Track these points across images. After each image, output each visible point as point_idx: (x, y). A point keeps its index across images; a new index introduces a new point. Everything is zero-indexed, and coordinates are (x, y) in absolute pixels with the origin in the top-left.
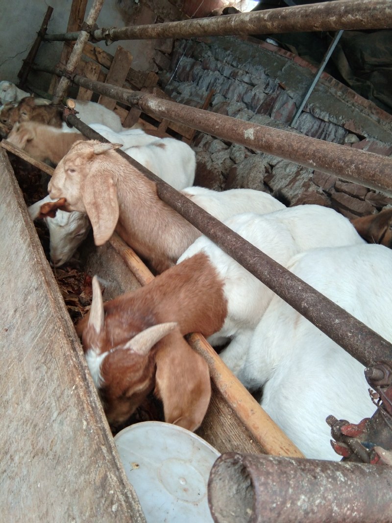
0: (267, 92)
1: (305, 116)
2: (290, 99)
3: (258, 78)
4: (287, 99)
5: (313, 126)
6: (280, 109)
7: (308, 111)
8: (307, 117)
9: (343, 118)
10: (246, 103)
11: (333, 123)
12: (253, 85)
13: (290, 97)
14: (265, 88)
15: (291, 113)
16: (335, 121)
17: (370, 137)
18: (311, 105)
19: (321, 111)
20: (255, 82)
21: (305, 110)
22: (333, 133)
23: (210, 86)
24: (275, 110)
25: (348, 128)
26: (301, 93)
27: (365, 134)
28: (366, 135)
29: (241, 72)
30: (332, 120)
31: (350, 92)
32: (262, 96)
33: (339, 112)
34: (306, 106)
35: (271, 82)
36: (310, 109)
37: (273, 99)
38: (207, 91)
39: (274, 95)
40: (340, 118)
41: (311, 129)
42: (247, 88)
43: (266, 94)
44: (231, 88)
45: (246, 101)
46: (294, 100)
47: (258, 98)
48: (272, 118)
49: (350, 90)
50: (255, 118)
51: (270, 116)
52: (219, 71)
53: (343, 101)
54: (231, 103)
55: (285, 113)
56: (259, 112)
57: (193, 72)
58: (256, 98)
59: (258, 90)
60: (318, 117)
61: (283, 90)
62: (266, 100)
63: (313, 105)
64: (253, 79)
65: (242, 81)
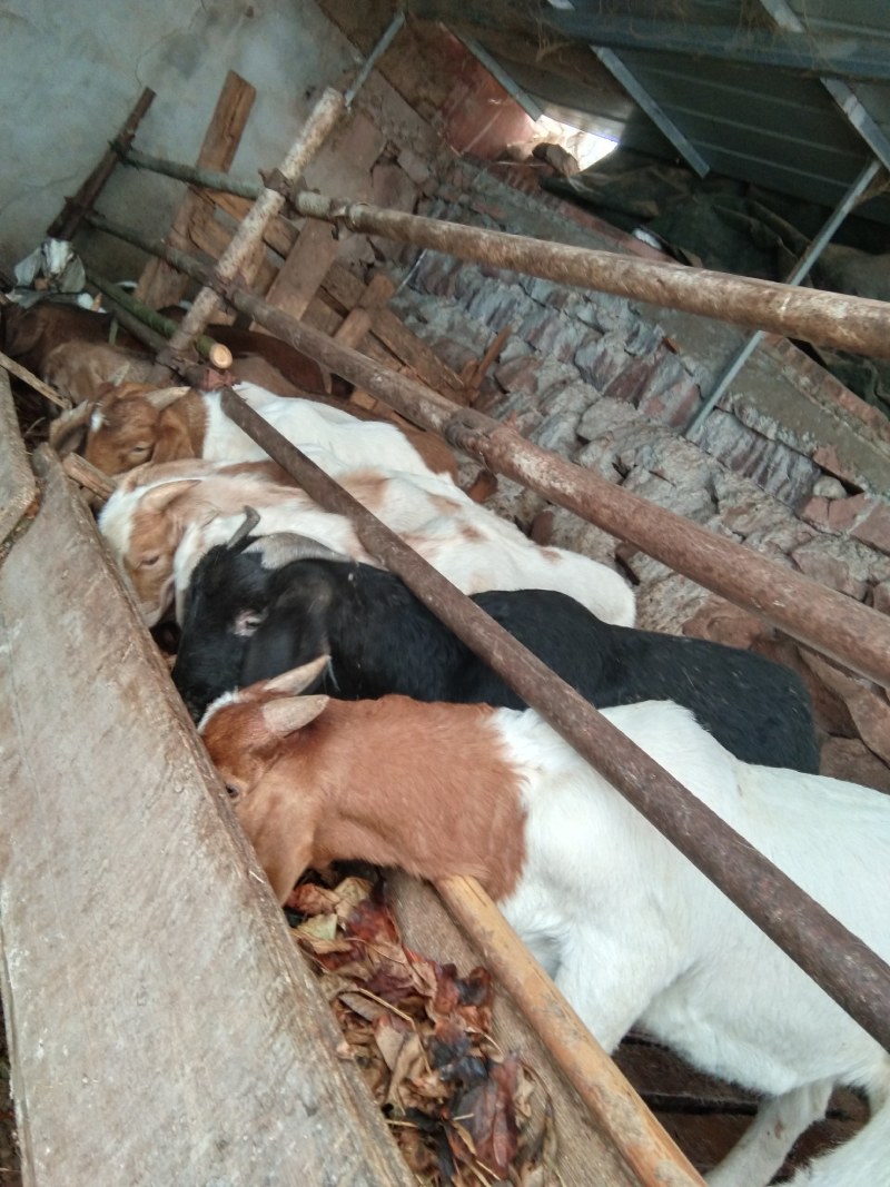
0: (632, 350)
1: (720, 417)
2: (686, 375)
3: (613, 315)
4: (680, 373)
5: (737, 443)
6: (661, 393)
7: (728, 407)
8: (724, 422)
9: (811, 439)
10: (580, 368)
11: (786, 446)
12: (601, 331)
13: (687, 370)
14: (629, 342)
15: (686, 405)
16: (791, 441)
17: (874, 491)
18: (737, 397)
19: (760, 413)
20: (606, 323)
21: (721, 406)
22: (784, 467)
23: (497, 316)
24: (648, 395)
25: (822, 464)
26: (713, 366)
27: (861, 482)
28: (864, 486)
29: (573, 296)
30: (783, 437)
31: (831, 383)
32: (621, 358)
33: (802, 424)
34: (725, 398)
35: (643, 329)
36: (733, 406)
37: (645, 368)
38: (488, 324)
39: (650, 360)
40: (805, 437)
41: (733, 448)
42: (587, 335)
43: (630, 354)
44: (549, 329)
45: (581, 362)
46: (696, 380)
47: (612, 361)
48: (641, 411)
49: (831, 377)
50: (601, 406)
51: (636, 406)
52: (520, 285)
53: (813, 401)
54: (546, 363)
55: (672, 403)
56: (610, 393)
57: (458, 276)
58: (607, 360)
59: (611, 344)
60: (750, 425)
61: (671, 353)
62: (628, 367)
63: (741, 398)
64: (602, 317)
65: (574, 318)
